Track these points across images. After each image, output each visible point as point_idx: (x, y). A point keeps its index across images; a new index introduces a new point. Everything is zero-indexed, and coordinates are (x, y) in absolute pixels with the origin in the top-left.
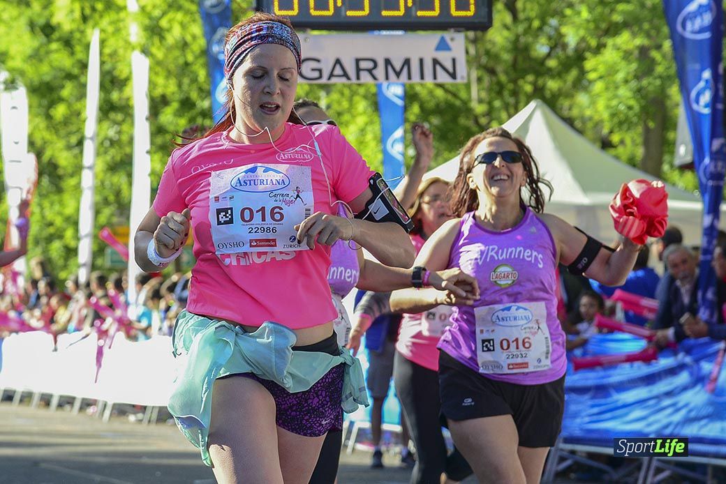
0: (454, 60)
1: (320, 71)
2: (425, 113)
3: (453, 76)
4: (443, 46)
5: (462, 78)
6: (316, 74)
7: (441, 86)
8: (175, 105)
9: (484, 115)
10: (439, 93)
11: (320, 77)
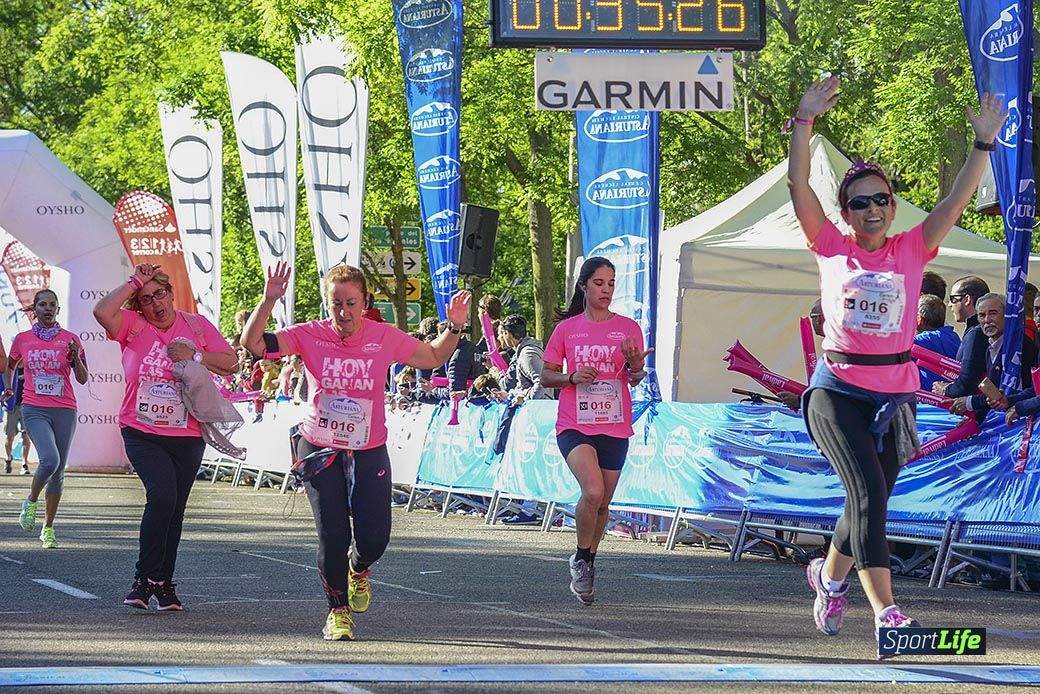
0: (720, 84)
1: (565, 96)
2: (688, 149)
3: (719, 103)
4: (708, 68)
5: (729, 105)
6: (560, 100)
7: (704, 115)
8: (398, 136)
9: (758, 152)
10: (705, 123)
11: (565, 104)
